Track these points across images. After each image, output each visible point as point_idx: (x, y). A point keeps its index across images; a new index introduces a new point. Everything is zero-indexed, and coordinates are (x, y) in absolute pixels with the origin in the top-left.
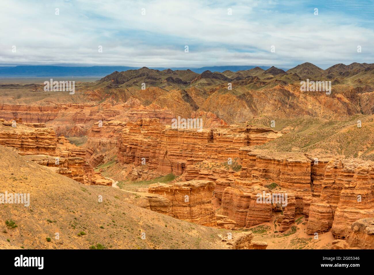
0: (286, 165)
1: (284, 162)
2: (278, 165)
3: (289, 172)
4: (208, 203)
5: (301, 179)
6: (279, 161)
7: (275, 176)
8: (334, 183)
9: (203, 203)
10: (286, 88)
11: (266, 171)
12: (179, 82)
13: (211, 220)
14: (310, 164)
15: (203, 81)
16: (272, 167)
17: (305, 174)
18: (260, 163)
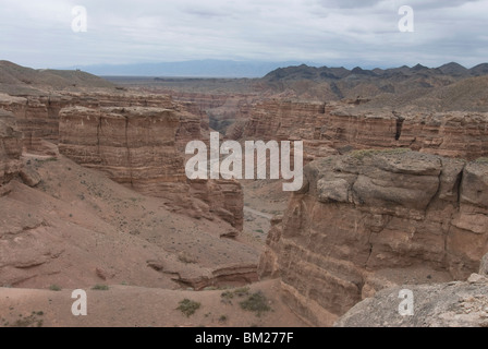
0: (364, 122)
1: (362, 119)
2: (355, 122)
3: (367, 132)
4: (168, 144)
5: (382, 141)
6: (355, 117)
7: (351, 136)
8: (413, 141)
9: (158, 144)
10: (427, 80)
11: (341, 131)
12: (332, 76)
13: (172, 171)
14: (395, 122)
15: (353, 76)
16: (349, 126)
17: (387, 134)
18: (336, 120)
